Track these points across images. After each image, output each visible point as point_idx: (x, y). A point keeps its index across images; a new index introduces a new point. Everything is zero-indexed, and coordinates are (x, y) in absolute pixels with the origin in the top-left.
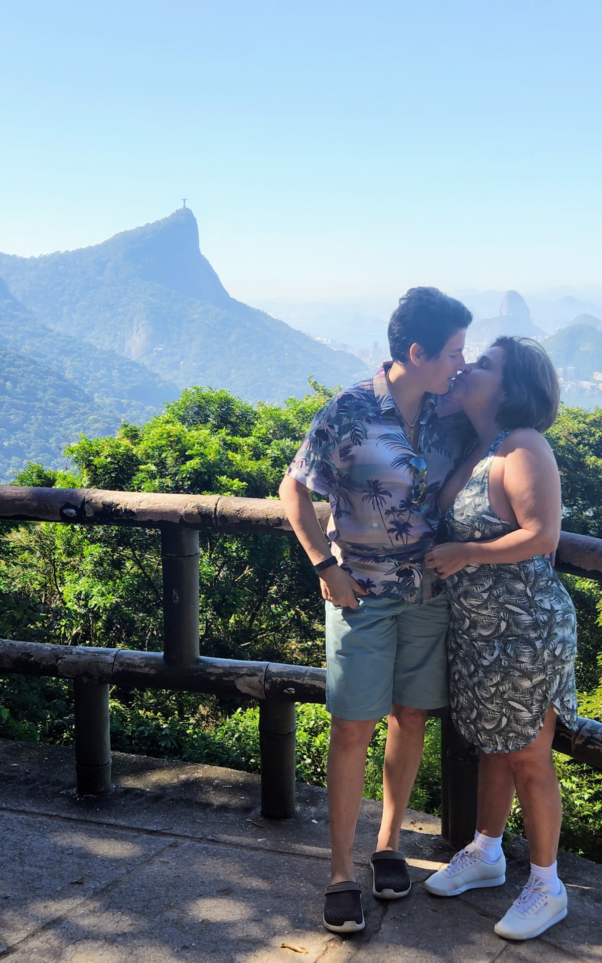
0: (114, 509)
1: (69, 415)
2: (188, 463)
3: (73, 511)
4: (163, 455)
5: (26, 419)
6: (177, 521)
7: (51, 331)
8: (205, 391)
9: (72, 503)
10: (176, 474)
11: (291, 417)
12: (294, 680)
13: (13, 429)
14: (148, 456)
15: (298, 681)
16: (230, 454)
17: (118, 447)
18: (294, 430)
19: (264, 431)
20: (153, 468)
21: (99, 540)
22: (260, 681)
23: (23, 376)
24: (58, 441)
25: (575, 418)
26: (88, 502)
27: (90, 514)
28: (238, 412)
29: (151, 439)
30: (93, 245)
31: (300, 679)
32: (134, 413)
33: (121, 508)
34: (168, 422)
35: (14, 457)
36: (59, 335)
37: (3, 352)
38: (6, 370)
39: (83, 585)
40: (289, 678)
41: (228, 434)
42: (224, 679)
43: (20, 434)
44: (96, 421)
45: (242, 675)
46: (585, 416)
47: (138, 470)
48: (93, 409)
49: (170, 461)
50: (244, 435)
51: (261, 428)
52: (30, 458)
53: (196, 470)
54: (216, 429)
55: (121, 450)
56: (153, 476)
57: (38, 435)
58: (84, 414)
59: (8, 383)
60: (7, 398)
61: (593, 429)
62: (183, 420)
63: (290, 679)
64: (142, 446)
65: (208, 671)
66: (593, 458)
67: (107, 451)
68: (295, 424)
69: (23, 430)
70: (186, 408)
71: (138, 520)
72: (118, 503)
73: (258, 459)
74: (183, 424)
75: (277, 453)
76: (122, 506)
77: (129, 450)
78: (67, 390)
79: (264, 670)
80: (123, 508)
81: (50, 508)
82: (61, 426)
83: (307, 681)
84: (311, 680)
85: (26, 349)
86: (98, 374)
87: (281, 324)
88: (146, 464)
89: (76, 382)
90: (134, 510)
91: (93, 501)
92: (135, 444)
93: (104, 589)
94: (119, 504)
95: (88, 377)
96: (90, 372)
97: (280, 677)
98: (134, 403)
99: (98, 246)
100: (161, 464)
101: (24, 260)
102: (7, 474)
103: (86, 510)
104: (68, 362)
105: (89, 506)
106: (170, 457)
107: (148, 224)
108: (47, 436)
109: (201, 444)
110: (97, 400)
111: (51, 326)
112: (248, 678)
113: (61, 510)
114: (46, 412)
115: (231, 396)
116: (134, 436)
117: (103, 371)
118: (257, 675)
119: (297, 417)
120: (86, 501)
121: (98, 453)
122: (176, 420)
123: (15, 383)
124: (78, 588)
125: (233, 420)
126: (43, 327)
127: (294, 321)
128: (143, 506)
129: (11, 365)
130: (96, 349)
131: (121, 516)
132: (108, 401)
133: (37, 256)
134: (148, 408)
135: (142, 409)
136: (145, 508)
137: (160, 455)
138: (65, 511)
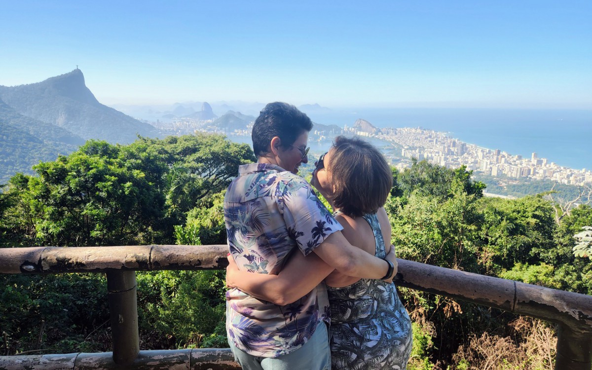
0: (66, 263)
1: (33, 149)
2: (91, 171)
3: (32, 267)
4: (79, 168)
5: (14, 151)
6: (120, 267)
7: (23, 116)
8: (96, 141)
9: (30, 261)
10: (85, 176)
11: (134, 151)
12: (211, 362)
13: (8, 155)
14: (72, 169)
15: (214, 363)
16: (109, 166)
17: (57, 165)
18: (136, 155)
19: (123, 156)
20: (75, 173)
21: (52, 205)
22: (187, 367)
23: (11, 134)
24: (29, 159)
25: (235, 146)
26: (44, 259)
27: (46, 268)
28: (111, 149)
29: (73, 160)
30: (38, 82)
31: (215, 361)
32: (62, 147)
33: (73, 262)
34: (80, 154)
35: (9, 166)
36: (26, 117)
37: (1, 124)
38: (3, 131)
39: (45, 224)
40: (207, 361)
41: (107, 158)
42: (161, 368)
43: (11, 157)
44: (45, 150)
45: (174, 364)
46: (239, 146)
47: (68, 175)
48: (44, 146)
49: (82, 170)
50: (114, 158)
51: (121, 155)
52: (17, 166)
53: (94, 174)
54: (102, 156)
55: (59, 166)
56: (75, 177)
57: (20, 157)
58: (40, 148)
59: (4, 137)
60: (4, 143)
61: (242, 150)
62: (87, 153)
63: (209, 362)
64: (69, 165)
65: (148, 364)
66: (243, 160)
67: (52, 167)
68: (136, 153)
69: (13, 155)
70: (88, 148)
71: (88, 269)
72: (69, 258)
73: (121, 167)
74: (87, 154)
75: (129, 165)
76: (74, 260)
77: (63, 166)
78: (31, 139)
79: (189, 357)
80: (75, 262)
81: (11, 266)
82: (30, 153)
83: (220, 362)
84: (224, 360)
85: (11, 123)
86: (45, 133)
87: (121, 113)
88: (71, 172)
89: (35, 136)
90: (84, 262)
91: (48, 258)
92: (65, 164)
93: (55, 225)
94: (71, 259)
95: (40, 134)
96: (41, 132)
97: (201, 362)
98: (62, 143)
99: (41, 83)
100: (78, 172)
101: (8, 88)
102: (7, 172)
103: (43, 265)
104: (31, 128)
105: (45, 263)
106: (82, 168)
107: (62, 75)
108: (24, 157)
109: (96, 163)
110: (45, 143)
111: (22, 114)
112: (178, 365)
113: (21, 267)
114: (23, 148)
115: (108, 143)
116: (64, 160)
117: (47, 131)
118: (185, 363)
119: (136, 150)
120: (42, 258)
121: (48, 168)
122: (84, 154)
123: (8, 137)
124: (43, 225)
125: (109, 152)
126: (19, 114)
127: (126, 112)
128: (91, 259)
129: (6, 129)
130: (43, 123)
131: (73, 267)
132: (50, 143)
133: (13, 86)
134: (68, 145)
135: (65, 145)
136: (92, 260)
137: (77, 168)
138: (24, 267)
